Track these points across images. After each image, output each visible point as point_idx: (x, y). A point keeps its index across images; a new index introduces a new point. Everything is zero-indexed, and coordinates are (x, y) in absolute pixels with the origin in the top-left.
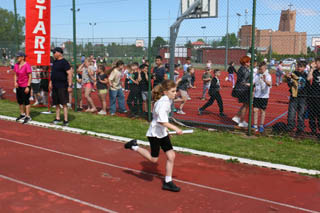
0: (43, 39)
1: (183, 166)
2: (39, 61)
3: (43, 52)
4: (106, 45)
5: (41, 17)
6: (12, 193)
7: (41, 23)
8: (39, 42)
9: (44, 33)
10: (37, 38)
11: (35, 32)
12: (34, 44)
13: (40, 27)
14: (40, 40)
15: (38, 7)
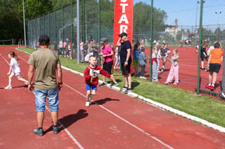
0: (126, 27)
1: (181, 132)
5: (124, 11)
7: (124, 16)
9: (127, 22)
10: (122, 26)
11: (120, 22)
12: (119, 31)
13: (124, 18)
14: (124, 28)
15: (121, 5)
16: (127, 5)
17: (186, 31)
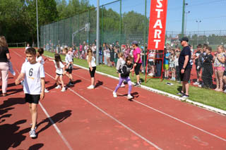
0: (160, 32)
2: (157, 47)
3: (160, 41)
4: (207, 36)
5: (159, 16)
6: (127, 139)
7: (159, 21)
8: (157, 33)
9: (161, 27)
10: (156, 31)
11: (155, 27)
12: (154, 35)
13: (158, 23)
14: (158, 32)
15: (157, 10)
16: (162, 10)
17: (168, 36)
